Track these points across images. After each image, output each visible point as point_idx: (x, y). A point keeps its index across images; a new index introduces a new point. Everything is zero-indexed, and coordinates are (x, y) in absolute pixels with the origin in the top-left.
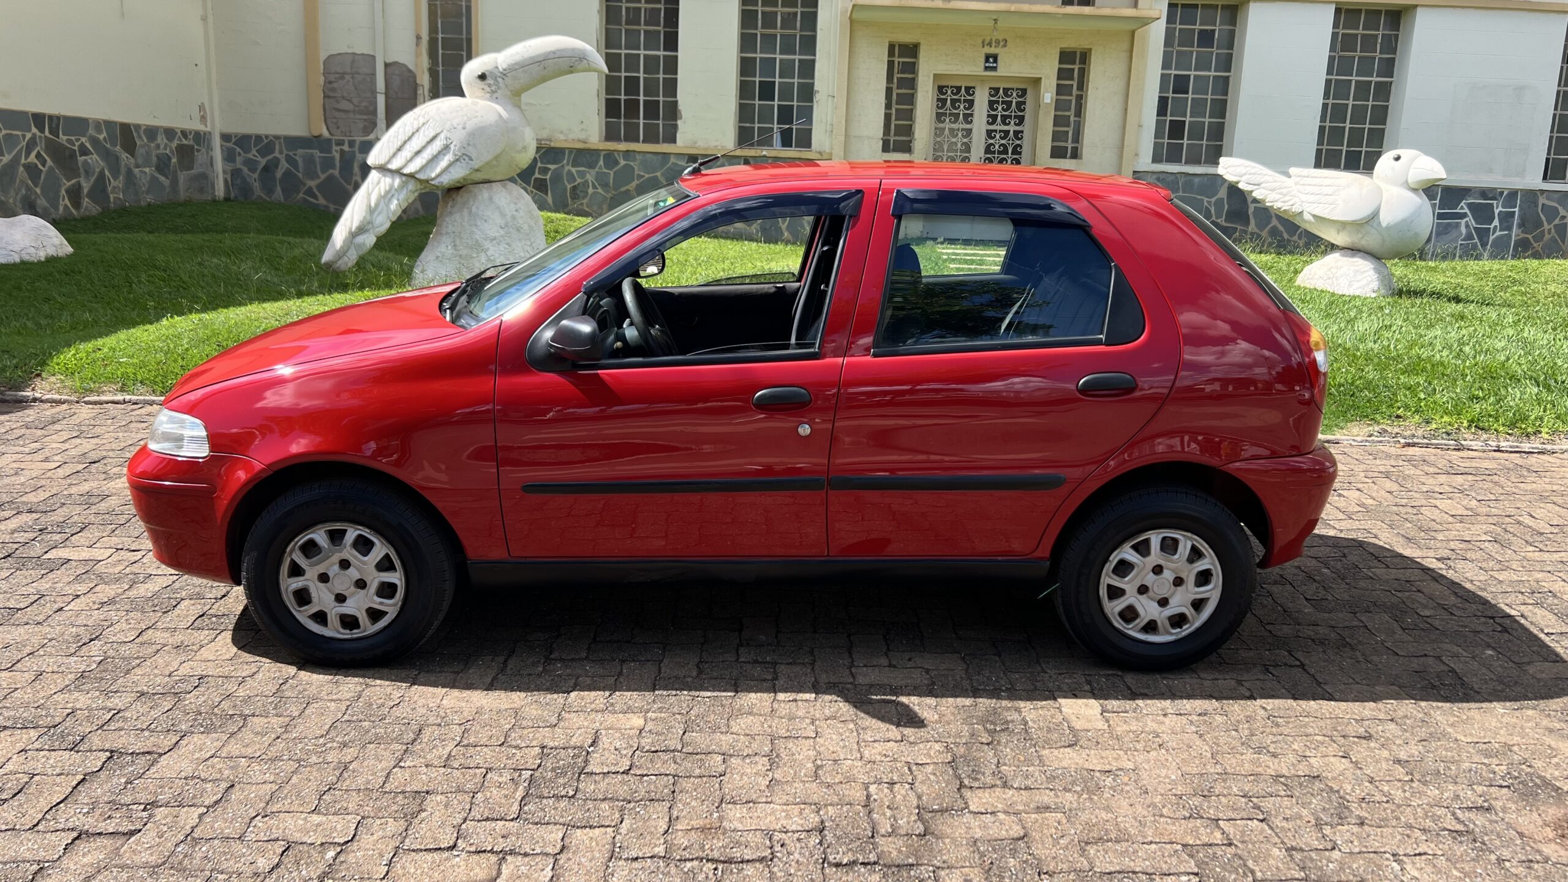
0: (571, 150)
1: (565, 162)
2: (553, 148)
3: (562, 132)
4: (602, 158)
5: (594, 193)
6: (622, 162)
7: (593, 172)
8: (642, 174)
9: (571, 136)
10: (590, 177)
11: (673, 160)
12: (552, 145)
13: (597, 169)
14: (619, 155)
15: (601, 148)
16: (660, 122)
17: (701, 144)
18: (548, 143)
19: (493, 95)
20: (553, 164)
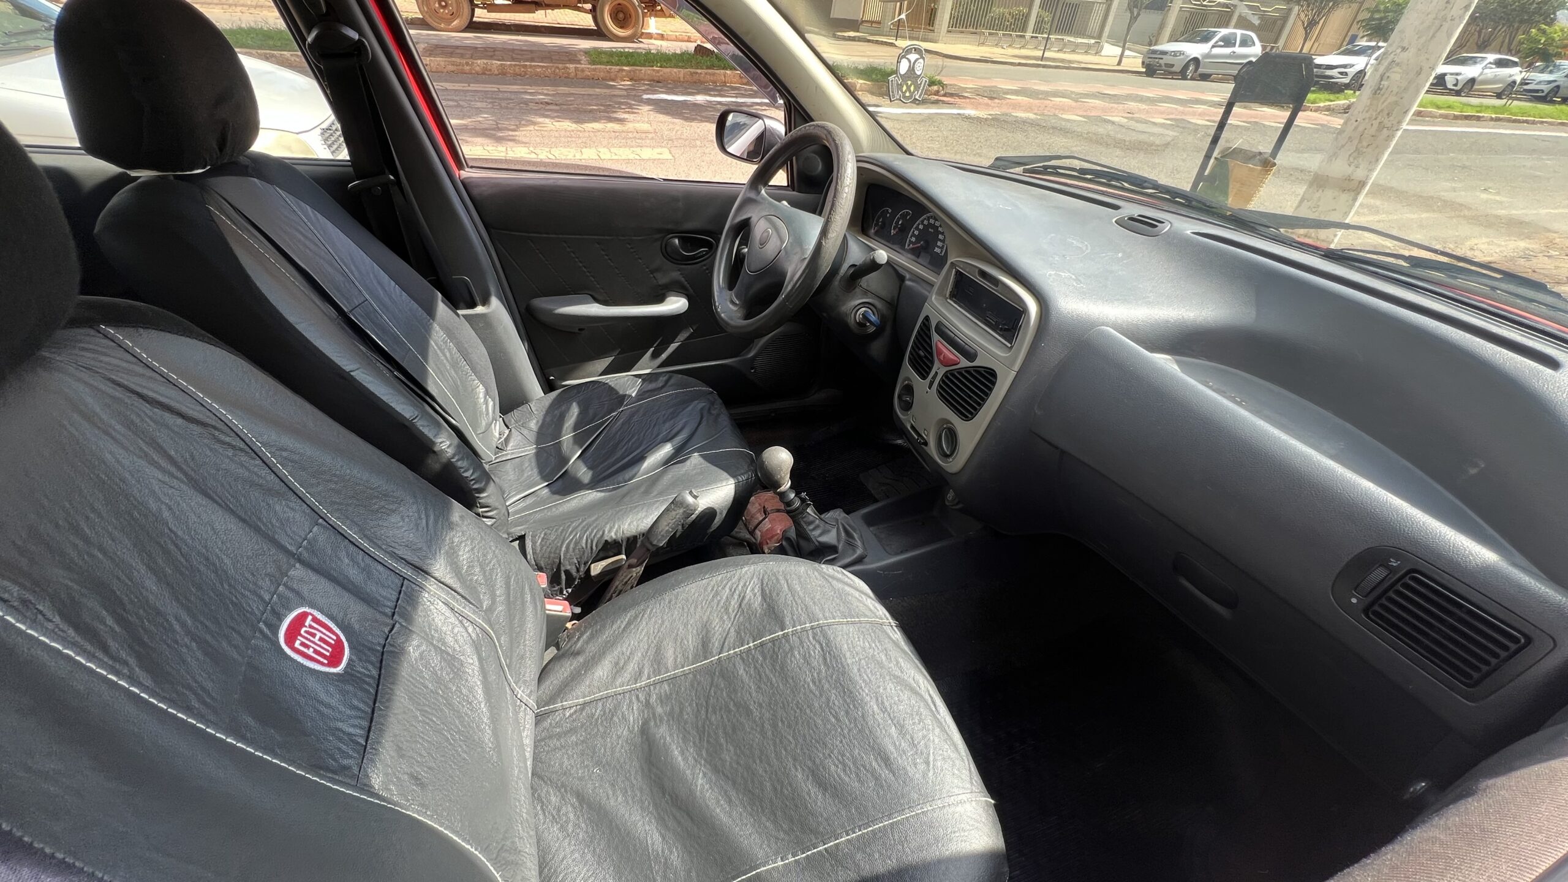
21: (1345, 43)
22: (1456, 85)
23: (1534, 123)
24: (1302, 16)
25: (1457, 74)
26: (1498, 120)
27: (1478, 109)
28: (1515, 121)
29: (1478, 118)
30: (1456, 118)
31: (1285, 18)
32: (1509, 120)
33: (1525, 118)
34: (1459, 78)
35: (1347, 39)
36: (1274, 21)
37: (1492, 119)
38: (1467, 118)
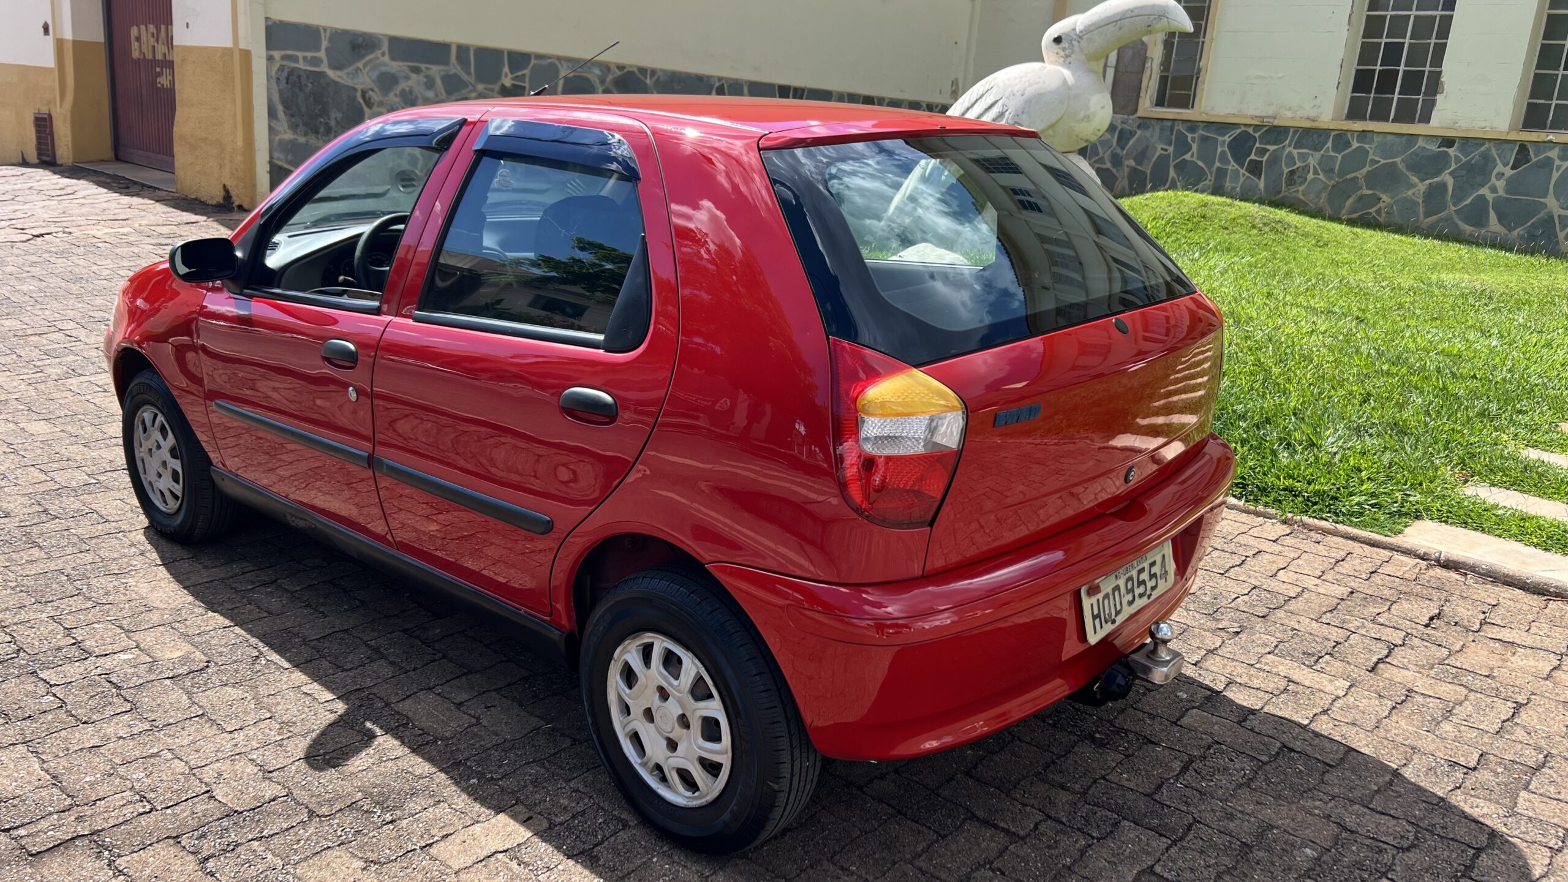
0: (1297, 129)
1: (1287, 142)
2: (1276, 127)
3: (1290, 109)
4: (1331, 138)
5: (1314, 180)
6: (1355, 145)
7: (1318, 155)
8: (1377, 159)
9: (1299, 114)
10: (1312, 161)
11: (1421, 143)
12: (1276, 123)
13: (1322, 152)
14: (1352, 135)
15: (1331, 128)
16: (1421, 97)
17: (1463, 124)
18: (1271, 120)
19: (1067, 60)
20: (1273, 144)
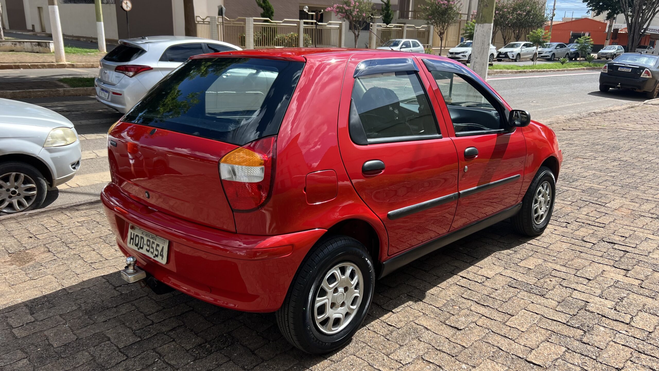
21: (459, 42)
22: (513, 57)
23: (547, 71)
24: (436, 29)
25: (512, 52)
26: (533, 72)
27: (524, 68)
28: (539, 72)
29: (525, 72)
30: (516, 72)
31: (429, 32)
32: (537, 72)
33: (543, 70)
34: (513, 53)
35: (460, 40)
36: (424, 32)
37: (530, 72)
38: (520, 72)
